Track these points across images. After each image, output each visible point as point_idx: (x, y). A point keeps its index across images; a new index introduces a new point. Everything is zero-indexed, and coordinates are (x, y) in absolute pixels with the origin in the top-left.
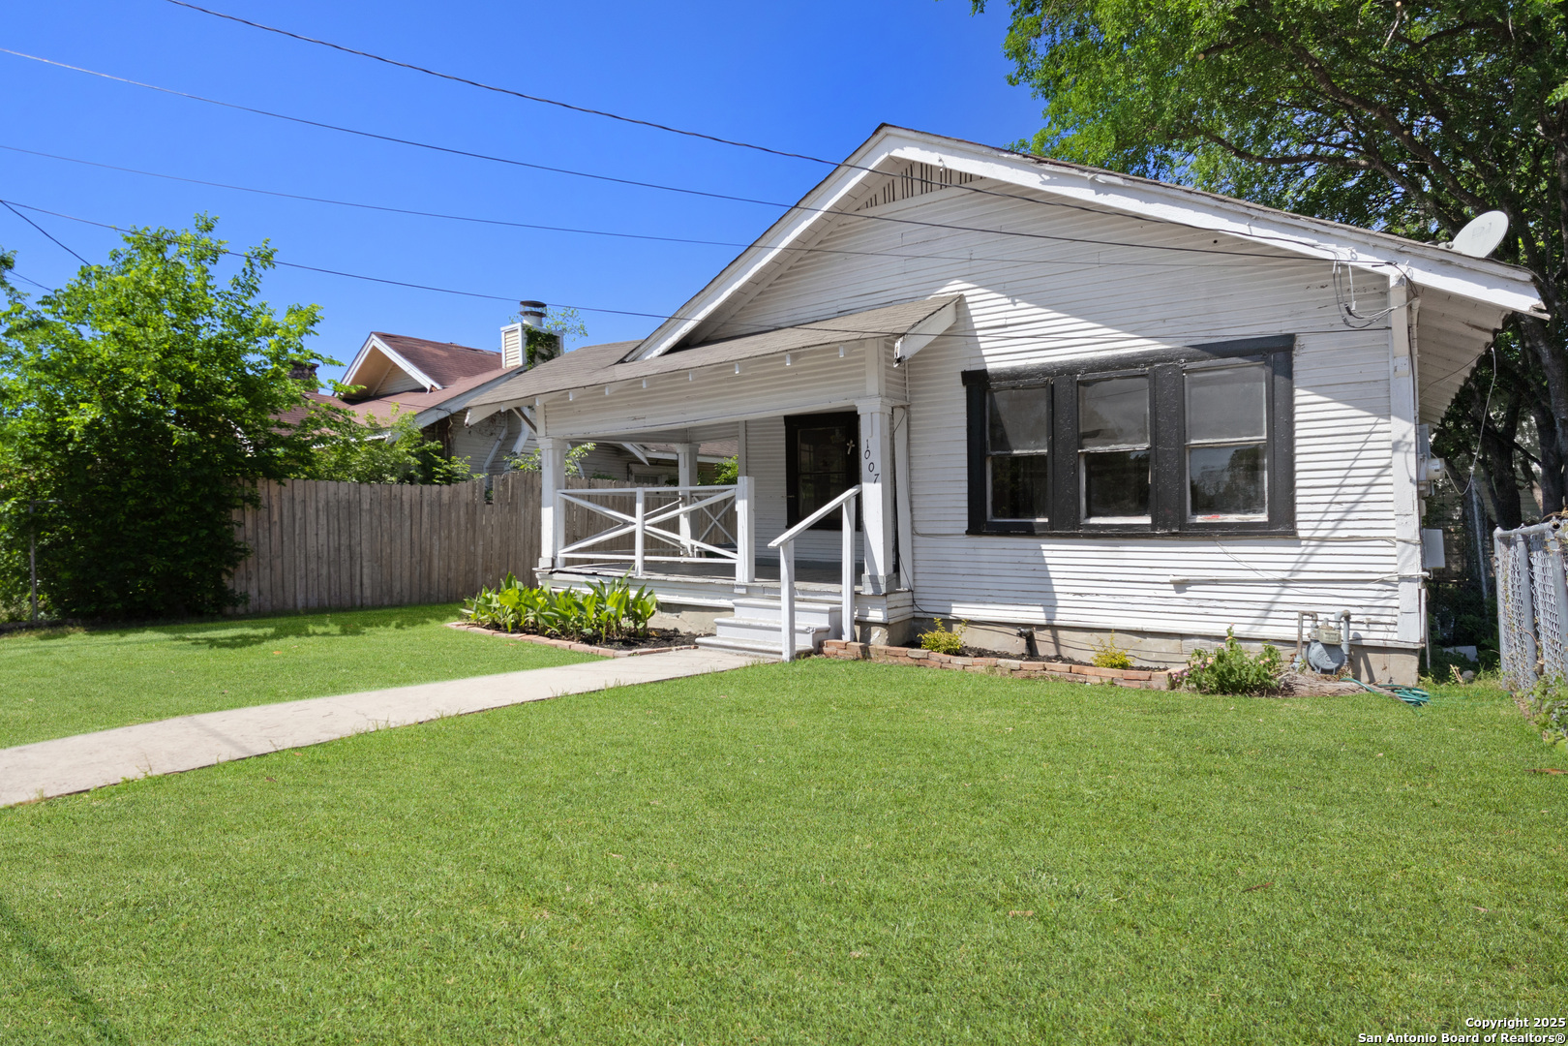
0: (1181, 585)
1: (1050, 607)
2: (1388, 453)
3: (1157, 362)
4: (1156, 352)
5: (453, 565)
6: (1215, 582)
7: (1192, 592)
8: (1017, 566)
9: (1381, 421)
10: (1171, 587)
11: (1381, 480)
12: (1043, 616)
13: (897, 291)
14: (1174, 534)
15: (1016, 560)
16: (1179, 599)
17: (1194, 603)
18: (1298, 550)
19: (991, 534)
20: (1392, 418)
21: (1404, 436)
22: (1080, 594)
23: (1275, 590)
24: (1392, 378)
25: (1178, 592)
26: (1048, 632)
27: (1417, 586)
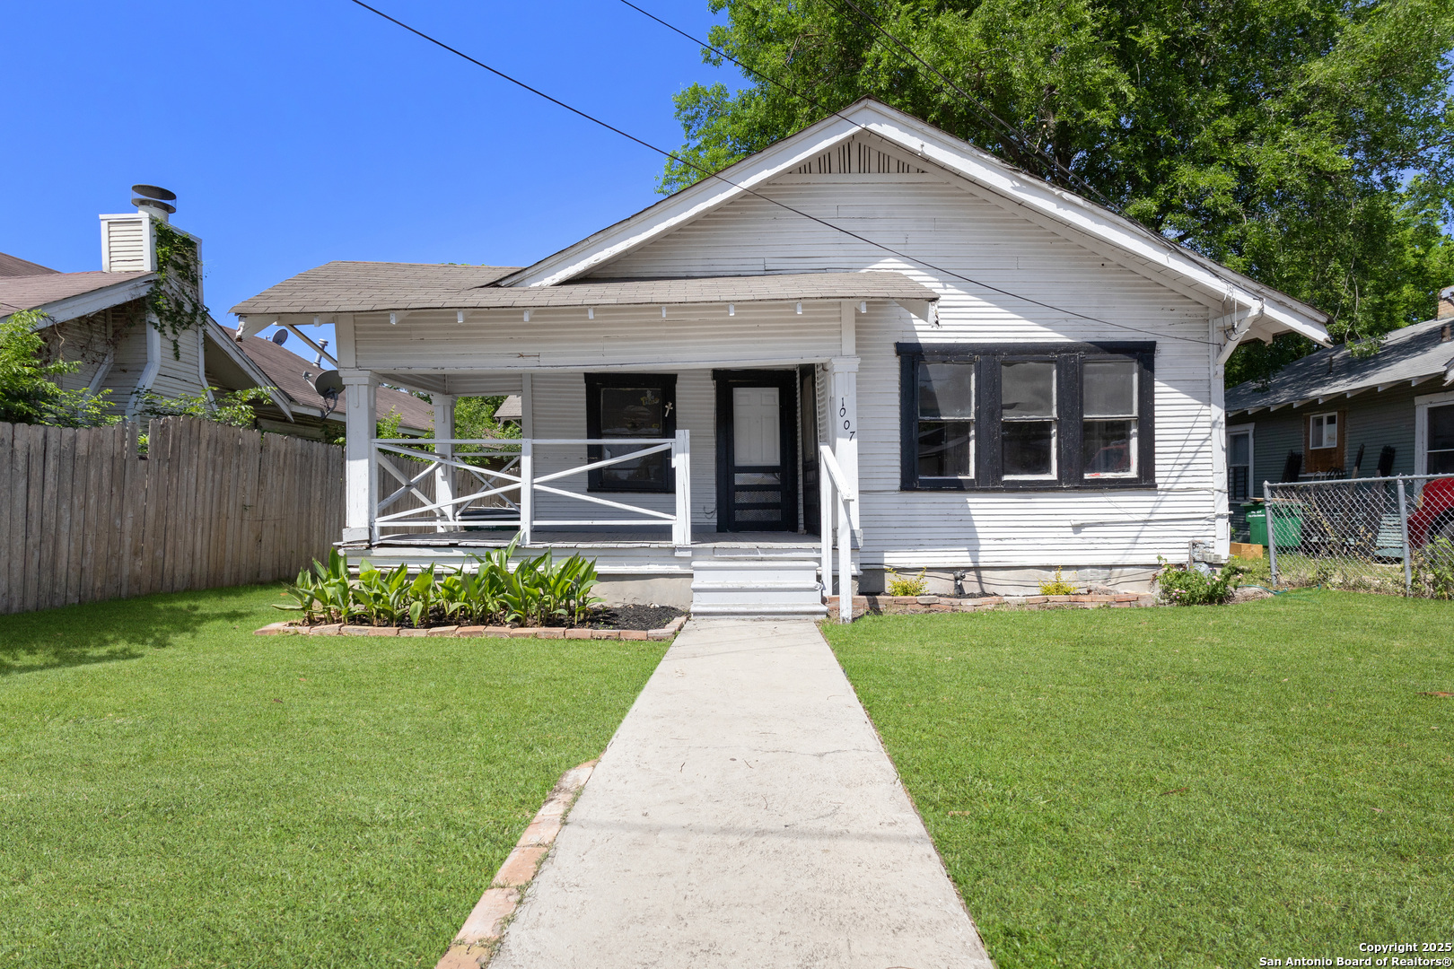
0: (1077, 528)
1: (974, 552)
2: (1208, 430)
3: (1063, 352)
4: (1063, 344)
5: (89, 548)
6: (1102, 524)
7: (1086, 532)
8: (946, 518)
9: (1205, 407)
10: (1071, 529)
11: (1203, 449)
12: (969, 559)
13: (831, 260)
14: (1076, 488)
15: (945, 512)
16: (1076, 539)
17: (1087, 541)
18: (1154, 498)
19: (925, 490)
20: (1212, 405)
21: (1219, 418)
22: (1001, 539)
23: (1139, 528)
24: (1212, 379)
25: (1075, 532)
26: (973, 573)
27: (1227, 520)
